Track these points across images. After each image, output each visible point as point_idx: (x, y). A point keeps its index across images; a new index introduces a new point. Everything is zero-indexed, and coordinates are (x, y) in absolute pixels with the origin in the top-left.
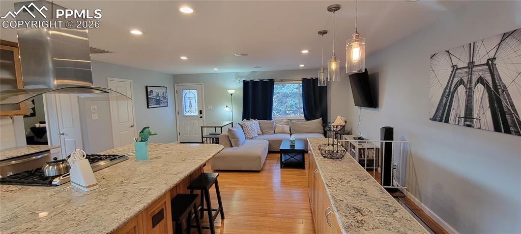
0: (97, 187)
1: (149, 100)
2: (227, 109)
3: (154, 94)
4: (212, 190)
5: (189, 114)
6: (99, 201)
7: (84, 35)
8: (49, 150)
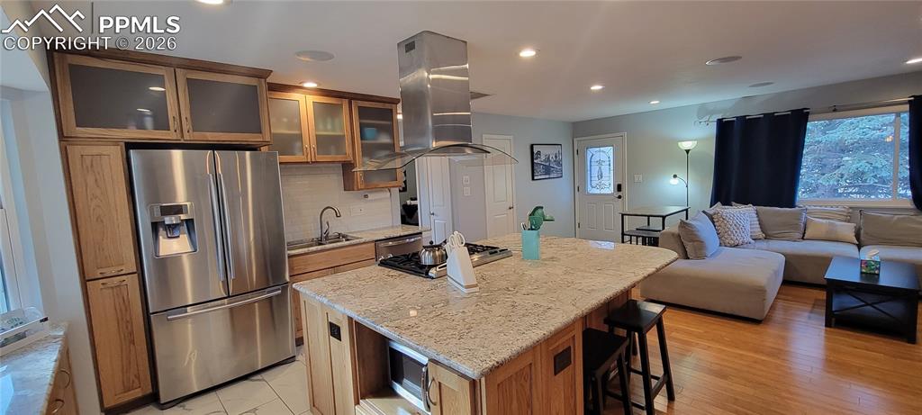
0: (477, 289)
1: (536, 168)
2: (674, 182)
3: (543, 158)
4: (652, 338)
5: (597, 192)
6: (481, 310)
7: (464, 73)
8: (421, 233)
